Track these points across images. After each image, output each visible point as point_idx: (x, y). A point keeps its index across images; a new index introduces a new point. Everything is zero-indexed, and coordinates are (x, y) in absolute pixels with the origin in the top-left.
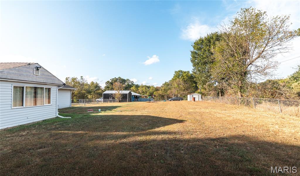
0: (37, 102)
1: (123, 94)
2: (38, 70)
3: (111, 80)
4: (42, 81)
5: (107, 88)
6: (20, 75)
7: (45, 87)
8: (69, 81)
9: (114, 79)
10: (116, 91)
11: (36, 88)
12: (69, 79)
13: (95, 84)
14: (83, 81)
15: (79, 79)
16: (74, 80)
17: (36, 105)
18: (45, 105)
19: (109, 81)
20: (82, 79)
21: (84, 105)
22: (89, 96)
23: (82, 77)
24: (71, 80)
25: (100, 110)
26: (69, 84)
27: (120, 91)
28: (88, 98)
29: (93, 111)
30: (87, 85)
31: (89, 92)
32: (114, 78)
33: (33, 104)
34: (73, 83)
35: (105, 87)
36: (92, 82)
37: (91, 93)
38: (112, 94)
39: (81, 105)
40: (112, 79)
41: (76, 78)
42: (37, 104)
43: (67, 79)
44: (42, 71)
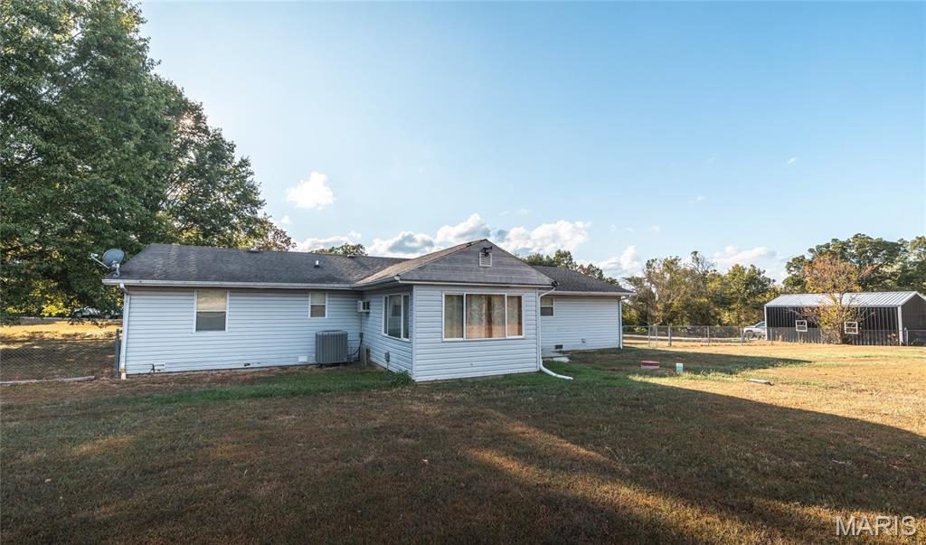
0: (493, 331)
1: (863, 309)
2: (487, 254)
3: (811, 251)
4: (497, 278)
5: (797, 284)
6: (454, 270)
7: (506, 293)
8: (657, 271)
9: (828, 246)
10: (820, 297)
11: (489, 298)
12: (654, 265)
13: (747, 272)
14: (700, 265)
15: (686, 262)
16: (670, 265)
17: (490, 336)
18: (508, 337)
19: (803, 257)
20: (698, 259)
21: (666, 343)
22: (726, 317)
23: (696, 253)
24: (661, 266)
25: (679, 365)
26: (657, 278)
27: (847, 296)
28: (720, 322)
29: (658, 367)
30: (716, 276)
31: (724, 302)
32: (830, 241)
33: (483, 335)
34: (668, 276)
35: (786, 282)
36: (738, 265)
37: (730, 304)
38: (799, 309)
39: (660, 343)
40: (818, 247)
41: (675, 260)
42: (494, 335)
43: (649, 265)
44: (497, 256)
